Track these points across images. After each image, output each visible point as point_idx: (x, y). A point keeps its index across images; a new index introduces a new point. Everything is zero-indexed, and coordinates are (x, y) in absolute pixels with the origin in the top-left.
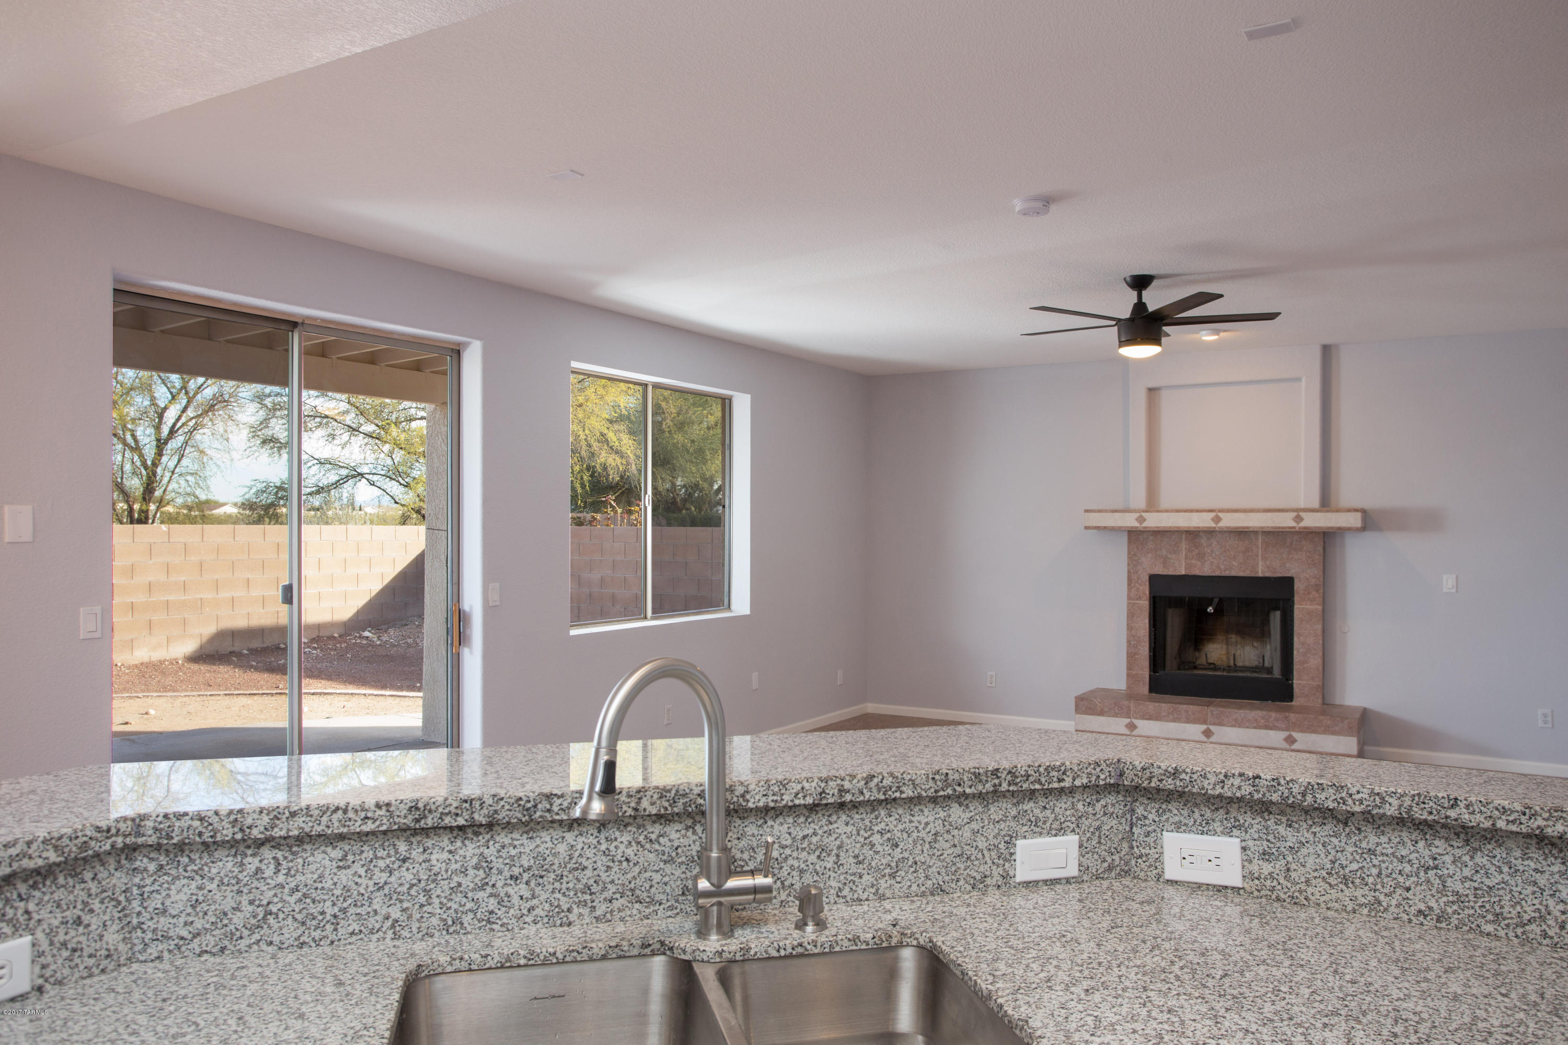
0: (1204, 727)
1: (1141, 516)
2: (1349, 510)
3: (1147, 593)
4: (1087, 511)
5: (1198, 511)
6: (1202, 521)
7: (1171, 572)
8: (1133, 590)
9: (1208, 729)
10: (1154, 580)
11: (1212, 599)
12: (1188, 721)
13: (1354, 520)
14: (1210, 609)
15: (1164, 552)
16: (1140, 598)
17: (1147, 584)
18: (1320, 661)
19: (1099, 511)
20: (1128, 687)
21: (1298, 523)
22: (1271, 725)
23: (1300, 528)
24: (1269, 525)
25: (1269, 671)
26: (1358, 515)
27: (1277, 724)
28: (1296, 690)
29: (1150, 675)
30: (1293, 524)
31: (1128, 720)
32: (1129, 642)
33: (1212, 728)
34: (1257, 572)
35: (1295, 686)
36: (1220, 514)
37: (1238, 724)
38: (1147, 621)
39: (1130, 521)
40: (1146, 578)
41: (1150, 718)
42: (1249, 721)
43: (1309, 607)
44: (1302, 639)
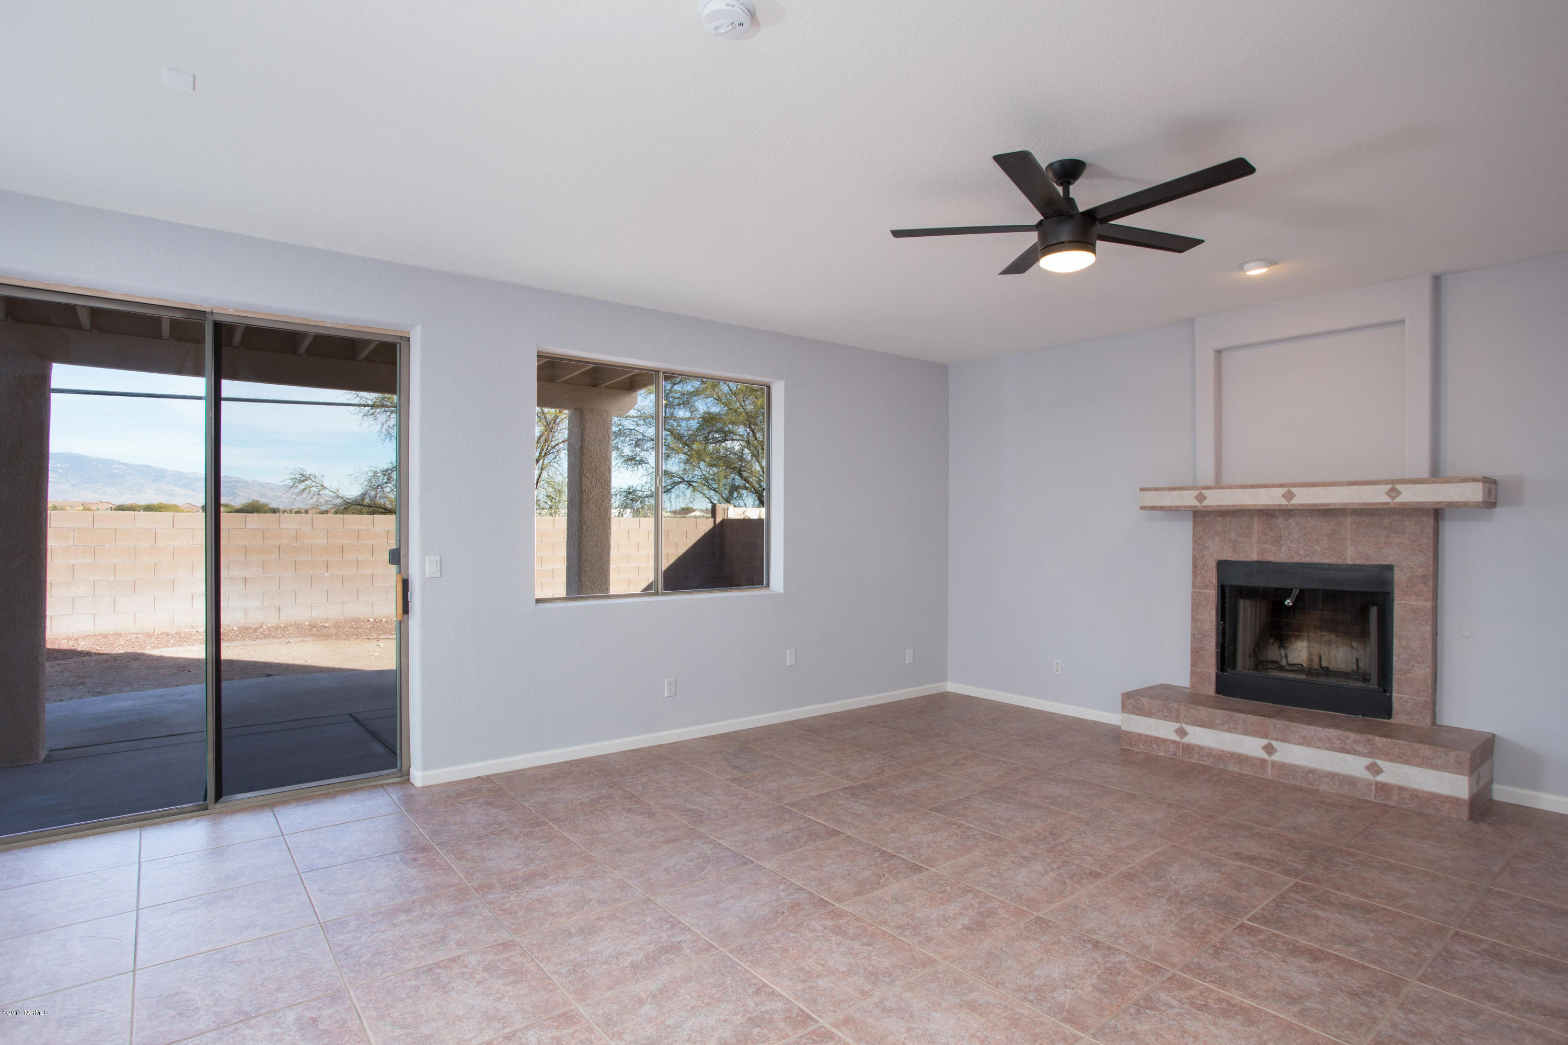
0: (1265, 742)
1: (1201, 494)
2: (1465, 480)
3: (1214, 580)
4: (1142, 489)
5: (1266, 486)
6: (1271, 498)
7: (1241, 557)
8: (1199, 577)
9: (1270, 744)
10: (1222, 565)
11: (1291, 590)
12: (1246, 732)
13: (1474, 493)
14: (1288, 602)
15: (1233, 535)
16: (1206, 587)
17: (1215, 571)
18: (1428, 671)
19: (1156, 489)
20: (1193, 686)
21: (1393, 498)
22: (1349, 747)
23: (1395, 504)
24: (1354, 501)
25: (1365, 678)
26: (1479, 486)
27: (1356, 747)
28: (1396, 705)
29: (1217, 676)
30: (1386, 499)
31: (1177, 725)
32: (1193, 635)
33: (1274, 743)
34: (1346, 559)
35: (1394, 700)
36: (1293, 490)
37: (1306, 742)
38: (1213, 612)
39: (1189, 499)
40: (1213, 565)
41: (1203, 725)
42: (1320, 740)
43: (1414, 602)
44: (1404, 642)
